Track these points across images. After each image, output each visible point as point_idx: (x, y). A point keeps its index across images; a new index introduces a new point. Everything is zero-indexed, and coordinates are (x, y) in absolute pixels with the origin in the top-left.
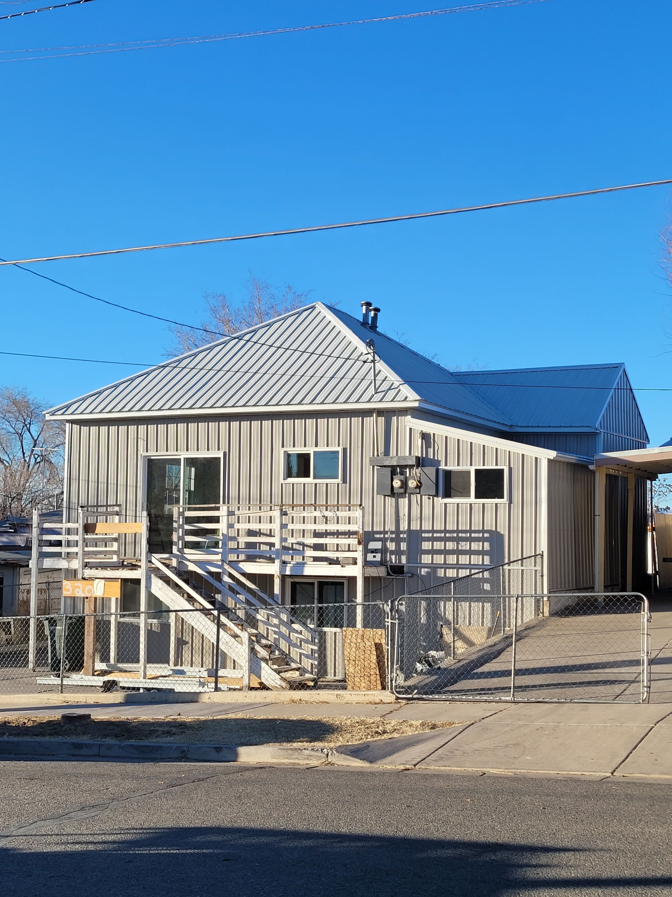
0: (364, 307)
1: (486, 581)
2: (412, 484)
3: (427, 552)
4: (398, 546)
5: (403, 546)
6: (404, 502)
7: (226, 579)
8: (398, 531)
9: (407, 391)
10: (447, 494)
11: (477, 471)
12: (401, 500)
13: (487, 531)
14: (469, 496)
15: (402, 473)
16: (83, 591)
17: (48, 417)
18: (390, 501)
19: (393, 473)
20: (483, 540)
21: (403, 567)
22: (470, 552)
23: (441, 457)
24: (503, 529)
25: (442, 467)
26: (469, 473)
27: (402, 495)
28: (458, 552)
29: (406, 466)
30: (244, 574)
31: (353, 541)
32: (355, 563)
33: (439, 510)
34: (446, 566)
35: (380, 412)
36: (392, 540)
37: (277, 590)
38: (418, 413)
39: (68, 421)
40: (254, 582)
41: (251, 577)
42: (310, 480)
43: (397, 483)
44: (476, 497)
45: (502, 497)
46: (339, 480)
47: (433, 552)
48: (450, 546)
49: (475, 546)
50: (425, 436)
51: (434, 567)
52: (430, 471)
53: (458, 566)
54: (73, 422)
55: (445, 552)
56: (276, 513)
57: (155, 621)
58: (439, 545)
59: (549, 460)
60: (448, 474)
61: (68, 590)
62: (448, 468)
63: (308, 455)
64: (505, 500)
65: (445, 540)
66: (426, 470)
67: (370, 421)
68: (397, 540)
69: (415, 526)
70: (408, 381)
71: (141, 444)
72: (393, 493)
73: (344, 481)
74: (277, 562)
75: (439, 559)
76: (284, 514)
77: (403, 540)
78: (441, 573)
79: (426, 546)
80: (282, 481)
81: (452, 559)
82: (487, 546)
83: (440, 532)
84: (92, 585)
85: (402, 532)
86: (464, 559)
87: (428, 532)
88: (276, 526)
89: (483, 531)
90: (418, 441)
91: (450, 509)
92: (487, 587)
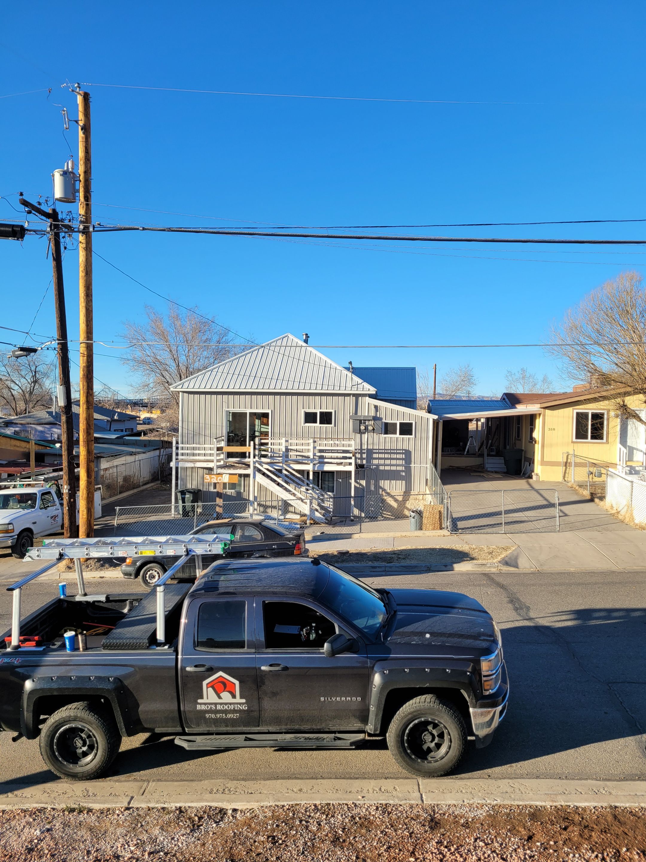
0: (304, 336)
1: (402, 471)
2: (370, 428)
3: (376, 459)
4: (361, 456)
5: (364, 456)
6: (365, 436)
7: (284, 472)
8: (361, 449)
9: (367, 386)
10: (386, 433)
11: (401, 424)
12: (363, 435)
13: (404, 450)
14: (395, 433)
15: (365, 423)
16: (217, 480)
17: (172, 389)
18: (358, 435)
19: (360, 423)
20: (402, 453)
21: (364, 465)
22: (397, 459)
23: (383, 416)
24: (411, 449)
25: (384, 421)
26: (396, 424)
27: (364, 433)
28: (391, 459)
29: (366, 420)
30: (294, 470)
31: (351, 455)
32: (350, 464)
33: (382, 440)
34: (385, 465)
35: (354, 395)
36: (359, 453)
37: (311, 477)
38: (371, 396)
39: (181, 391)
40: (299, 474)
41: (298, 471)
42: (318, 424)
43: (362, 428)
44: (400, 434)
45: (411, 434)
46: (333, 425)
47: (379, 459)
48: (387, 456)
49: (398, 456)
50: (376, 407)
51: (378, 466)
52: (378, 422)
53: (391, 465)
54: (184, 392)
55: (385, 459)
56: (311, 441)
57: (233, 491)
58: (381, 456)
59: (434, 419)
60: (386, 424)
61: (208, 479)
62: (386, 421)
63: (316, 413)
64: (413, 436)
65: (385, 453)
66: (377, 422)
67: (347, 398)
68: (361, 453)
69: (370, 447)
70: (365, 381)
71: (224, 404)
72: (361, 432)
73: (335, 426)
74: (312, 465)
75: (382, 462)
76: (315, 442)
77: (364, 453)
78: (382, 468)
79: (375, 456)
80: (302, 424)
81: (388, 462)
82: (404, 457)
83: (382, 450)
84: (222, 477)
85: (364, 450)
86: (393, 462)
87: (376, 450)
88: (311, 447)
89: (403, 450)
90: (373, 409)
91: (387, 440)
92: (404, 474)
